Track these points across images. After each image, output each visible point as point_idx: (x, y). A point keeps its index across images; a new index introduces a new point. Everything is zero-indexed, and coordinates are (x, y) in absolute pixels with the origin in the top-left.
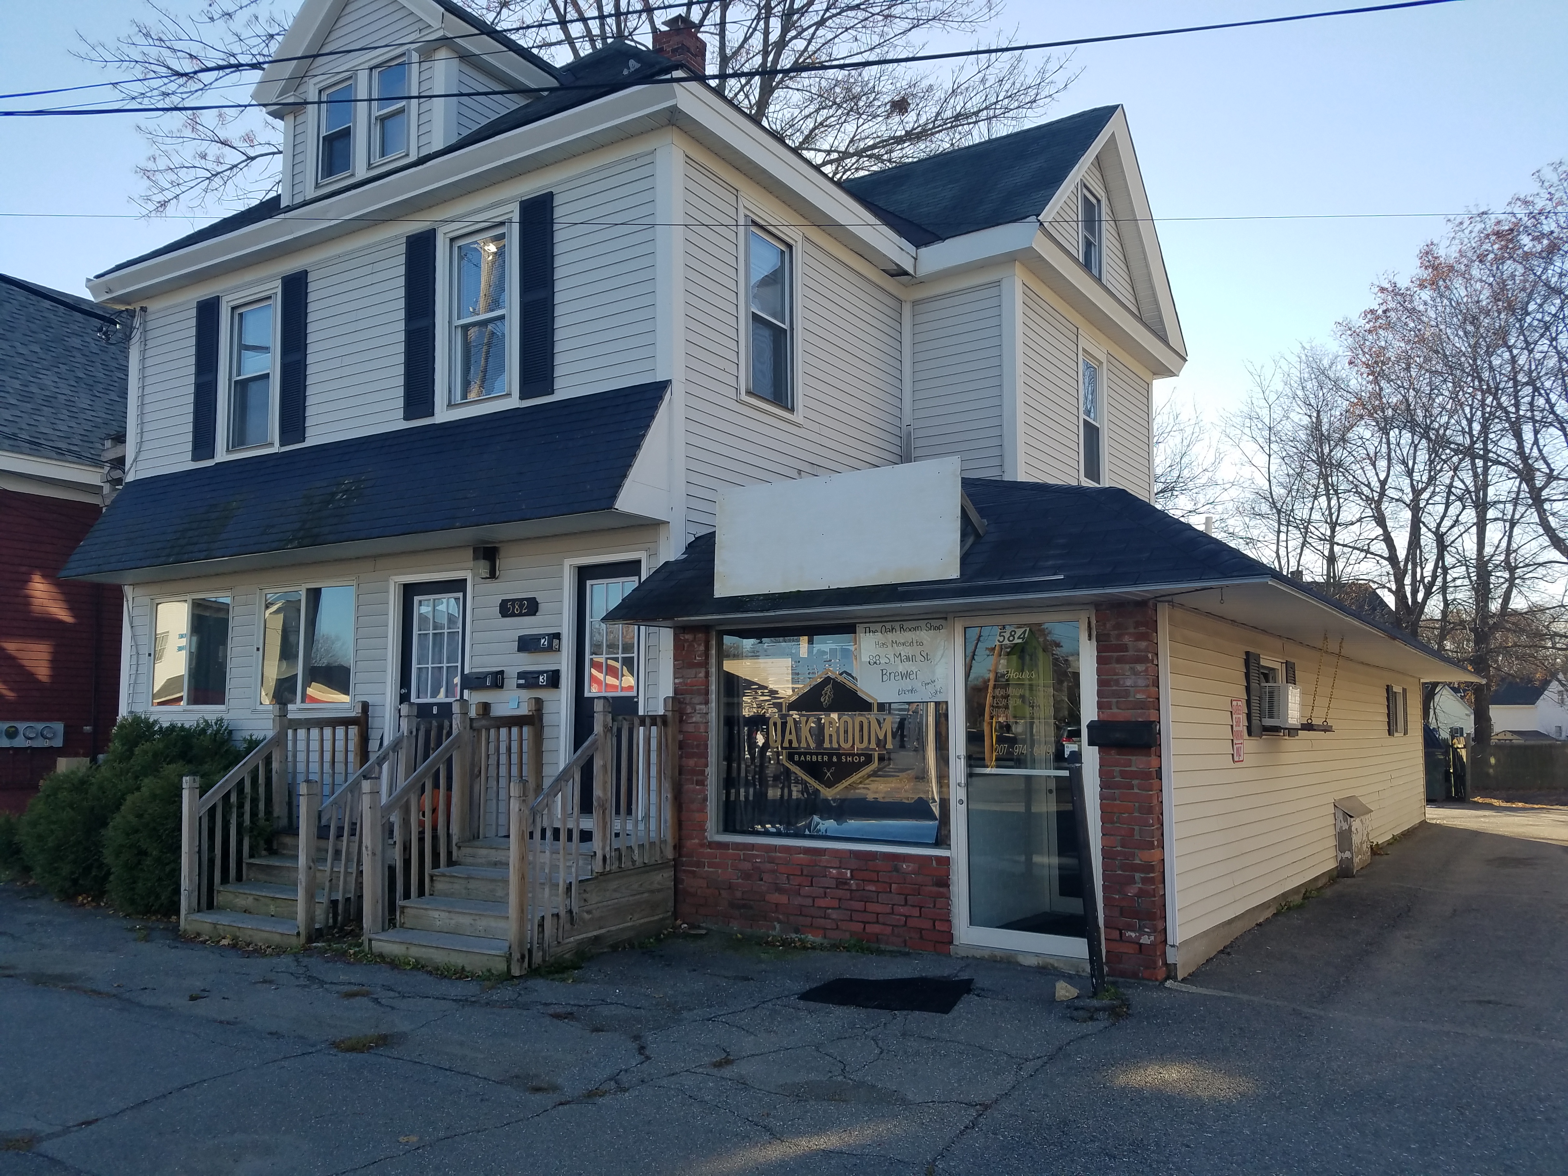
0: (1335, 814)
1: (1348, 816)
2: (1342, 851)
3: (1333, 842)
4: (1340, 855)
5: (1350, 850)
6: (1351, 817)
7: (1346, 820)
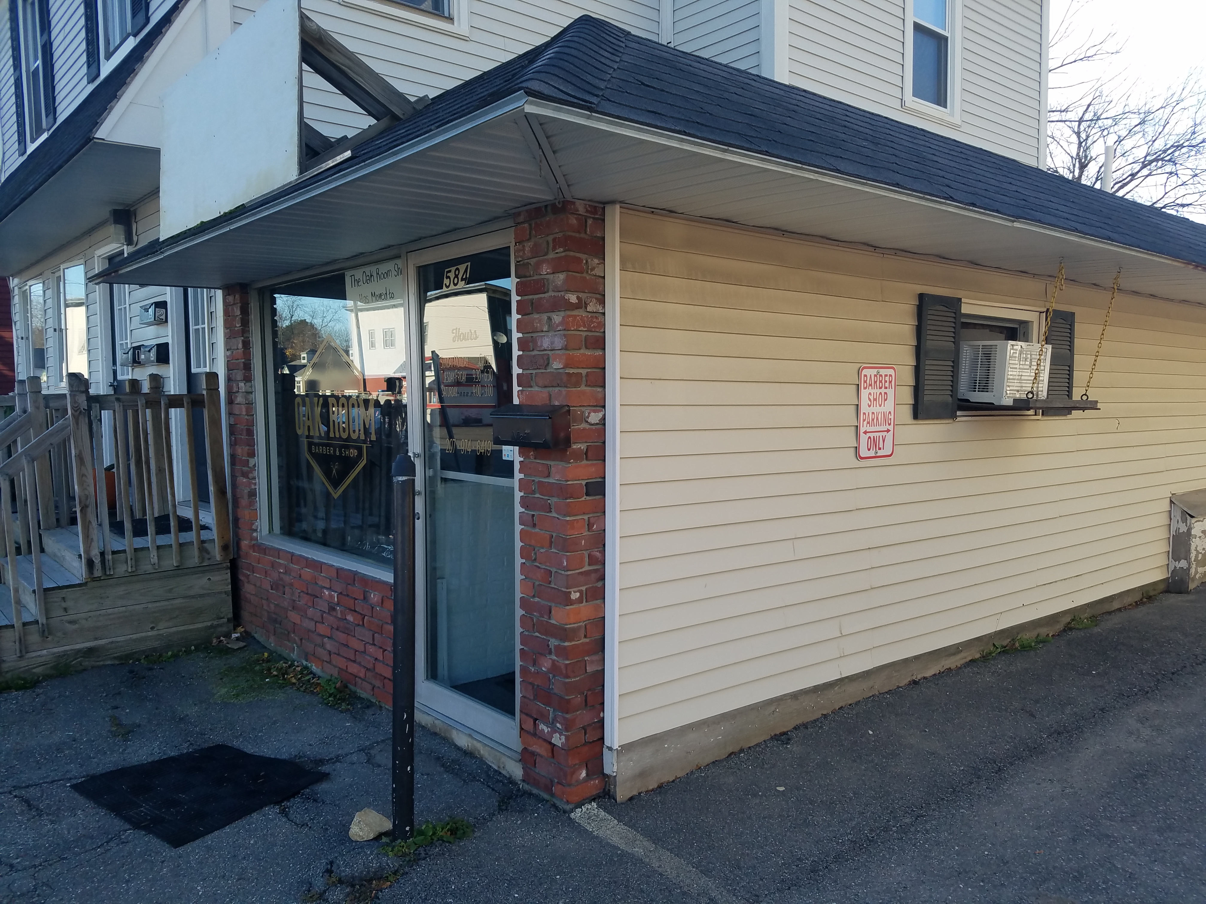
0: (1170, 512)
1: (1187, 516)
2: (1177, 558)
3: (1163, 547)
4: (1173, 564)
5: (1187, 558)
6: (1192, 517)
7: (1184, 521)
